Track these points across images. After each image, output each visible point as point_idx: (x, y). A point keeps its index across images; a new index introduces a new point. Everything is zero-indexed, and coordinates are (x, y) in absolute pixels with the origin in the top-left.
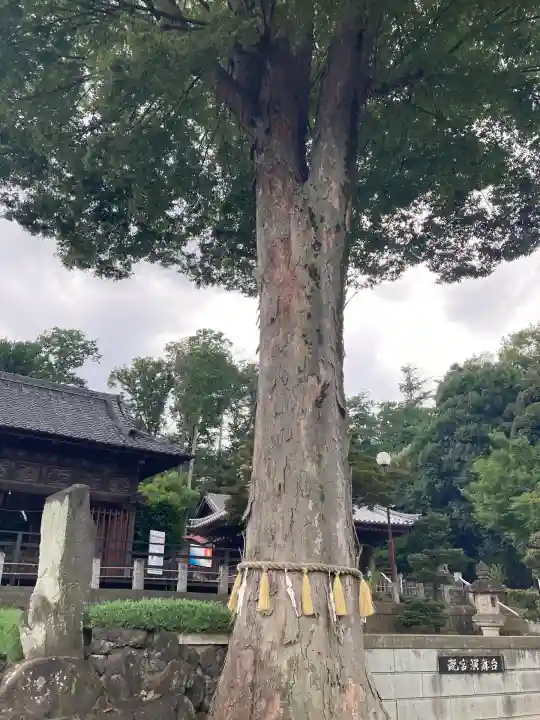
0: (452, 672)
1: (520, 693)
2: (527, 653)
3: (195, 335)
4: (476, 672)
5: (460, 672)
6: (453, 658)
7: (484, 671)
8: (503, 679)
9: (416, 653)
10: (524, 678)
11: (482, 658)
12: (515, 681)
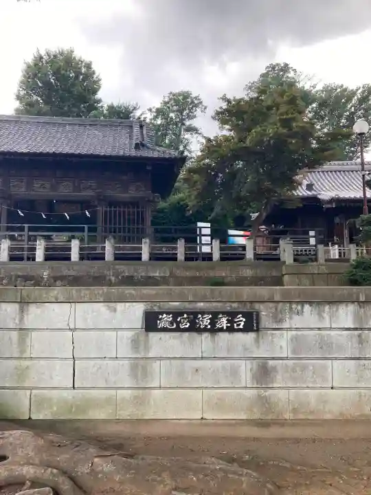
0: (164, 330)
1: (287, 358)
2: (307, 307)
3: (265, 71)
4: (205, 330)
5: (178, 330)
6: (168, 313)
7: (221, 330)
8: (257, 340)
9: (109, 308)
10: (295, 339)
11: (218, 313)
12: (279, 344)
